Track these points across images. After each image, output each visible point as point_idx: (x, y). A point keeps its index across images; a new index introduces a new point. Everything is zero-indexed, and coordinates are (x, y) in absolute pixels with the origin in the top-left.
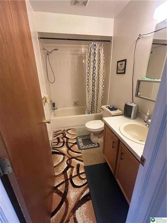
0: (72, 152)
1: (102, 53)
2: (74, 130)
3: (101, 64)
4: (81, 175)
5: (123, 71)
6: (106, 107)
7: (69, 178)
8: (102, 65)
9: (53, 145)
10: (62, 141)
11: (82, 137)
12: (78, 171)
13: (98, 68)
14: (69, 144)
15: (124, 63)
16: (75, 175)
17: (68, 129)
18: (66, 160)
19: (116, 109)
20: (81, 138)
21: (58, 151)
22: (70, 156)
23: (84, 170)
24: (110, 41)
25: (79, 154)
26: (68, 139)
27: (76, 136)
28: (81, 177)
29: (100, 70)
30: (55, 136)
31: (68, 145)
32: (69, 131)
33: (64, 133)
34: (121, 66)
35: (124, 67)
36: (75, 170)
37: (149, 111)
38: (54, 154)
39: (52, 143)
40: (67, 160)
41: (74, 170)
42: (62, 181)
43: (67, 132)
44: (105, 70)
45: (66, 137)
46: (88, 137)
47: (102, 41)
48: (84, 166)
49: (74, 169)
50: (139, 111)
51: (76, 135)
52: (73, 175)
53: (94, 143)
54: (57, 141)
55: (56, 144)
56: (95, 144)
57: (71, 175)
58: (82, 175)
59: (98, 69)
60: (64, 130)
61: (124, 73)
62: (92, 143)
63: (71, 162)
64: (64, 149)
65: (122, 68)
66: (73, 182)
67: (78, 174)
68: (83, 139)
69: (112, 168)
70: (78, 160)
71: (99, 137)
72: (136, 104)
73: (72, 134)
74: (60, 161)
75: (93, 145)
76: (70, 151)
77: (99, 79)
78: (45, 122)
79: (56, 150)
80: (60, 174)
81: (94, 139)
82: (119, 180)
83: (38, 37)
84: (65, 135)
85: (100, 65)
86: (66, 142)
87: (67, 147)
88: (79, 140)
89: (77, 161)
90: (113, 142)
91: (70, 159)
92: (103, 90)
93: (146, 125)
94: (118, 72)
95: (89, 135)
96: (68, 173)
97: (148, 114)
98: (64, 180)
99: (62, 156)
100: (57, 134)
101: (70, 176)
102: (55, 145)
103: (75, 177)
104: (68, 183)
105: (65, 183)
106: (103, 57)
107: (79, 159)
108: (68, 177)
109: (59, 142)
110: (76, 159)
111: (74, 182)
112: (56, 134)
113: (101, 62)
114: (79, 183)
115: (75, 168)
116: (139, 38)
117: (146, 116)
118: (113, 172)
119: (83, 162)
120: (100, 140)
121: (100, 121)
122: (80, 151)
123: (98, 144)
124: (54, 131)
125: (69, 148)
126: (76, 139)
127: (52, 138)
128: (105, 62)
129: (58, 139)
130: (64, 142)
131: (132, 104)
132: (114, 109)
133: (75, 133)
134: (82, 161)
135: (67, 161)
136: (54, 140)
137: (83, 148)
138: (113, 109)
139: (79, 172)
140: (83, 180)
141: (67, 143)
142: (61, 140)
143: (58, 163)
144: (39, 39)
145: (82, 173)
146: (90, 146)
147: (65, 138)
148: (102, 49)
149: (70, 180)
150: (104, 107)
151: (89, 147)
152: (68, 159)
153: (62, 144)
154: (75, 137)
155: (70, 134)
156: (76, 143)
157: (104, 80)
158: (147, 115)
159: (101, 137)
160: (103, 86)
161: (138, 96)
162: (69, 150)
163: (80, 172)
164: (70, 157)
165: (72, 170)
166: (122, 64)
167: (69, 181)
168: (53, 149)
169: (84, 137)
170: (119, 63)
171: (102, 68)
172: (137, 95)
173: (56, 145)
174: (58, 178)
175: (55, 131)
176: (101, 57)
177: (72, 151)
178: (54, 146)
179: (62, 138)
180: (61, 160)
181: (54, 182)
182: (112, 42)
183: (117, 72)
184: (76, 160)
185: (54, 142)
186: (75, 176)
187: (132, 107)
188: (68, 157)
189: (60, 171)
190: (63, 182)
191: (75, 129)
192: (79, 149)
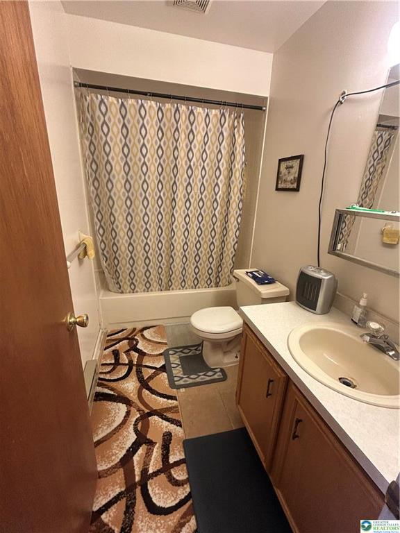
0: (153, 394)
1: (239, 135)
2: (160, 329)
3: (236, 162)
4: (172, 471)
5: (295, 186)
6: (247, 273)
7: (137, 479)
8: (238, 166)
9: (101, 373)
10: (127, 362)
11: (181, 351)
12: (165, 457)
13: (229, 173)
14: (143, 369)
15: (296, 163)
16: (155, 470)
17: (143, 326)
18: (135, 419)
19: (271, 281)
20: (177, 352)
21: (112, 393)
22: (146, 405)
23: (183, 454)
24: (260, 108)
25: (170, 401)
26: (142, 354)
27: (165, 348)
28: (175, 476)
29: (233, 178)
30: (109, 344)
31: (141, 372)
32: (146, 333)
33: (133, 339)
34: (289, 173)
35: (297, 175)
36: (157, 452)
37: (365, 295)
38: (100, 400)
39: (97, 366)
40: (135, 422)
41: (155, 454)
42: (118, 491)
43: (142, 335)
44: (245, 179)
45: (137, 351)
46: (196, 350)
47: (240, 106)
48: (184, 438)
49: (155, 450)
50: (337, 293)
51: (166, 344)
52: (151, 471)
53: (212, 370)
54: (113, 362)
55: (109, 369)
56: (216, 373)
57: (144, 471)
58: (176, 468)
59: (228, 175)
60: (134, 329)
61: (297, 190)
62: (206, 368)
63: (146, 426)
64: (130, 386)
65: (292, 177)
66: (149, 495)
67: (166, 467)
68: (183, 355)
69: (263, 452)
70: (167, 419)
71: (225, 353)
72: (331, 273)
73: (153, 342)
74: (116, 424)
75: (210, 373)
76: (146, 392)
77: (229, 200)
78: (70, 323)
79: (108, 388)
80: (113, 467)
81: (212, 358)
82: (282, 492)
83: (74, 82)
84: (135, 342)
85: (235, 166)
86: (137, 365)
87: (138, 379)
88: (172, 359)
89: (165, 423)
90: (270, 381)
91: (145, 417)
92: (238, 229)
93: (362, 336)
94: (280, 186)
95: (199, 345)
96: (135, 463)
97: (363, 303)
98: (123, 489)
99: (123, 408)
100: (114, 340)
101: (142, 472)
102: (105, 373)
103: (156, 476)
104: (135, 498)
105: (125, 499)
106: (242, 146)
107: (169, 415)
108: (134, 476)
109: (117, 363)
110: (162, 418)
111: (152, 495)
112: (111, 340)
113: (238, 158)
114: (166, 496)
115: (157, 445)
116: (342, 103)
117: (356, 307)
118: (264, 465)
119: (181, 426)
120: (229, 361)
121: (230, 309)
122: (173, 392)
123: (222, 370)
124: (105, 331)
125: (144, 384)
126: (165, 355)
127: (99, 352)
128: (246, 160)
129: (116, 354)
130: (130, 364)
131: (319, 272)
132: (268, 279)
133: (163, 337)
134: (178, 423)
135: (135, 425)
136: (105, 357)
137: (182, 382)
138: (264, 280)
139: (168, 458)
140: (179, 485)
141: (139, 365)
142: (124, 359)
143: (109, 431)
144: (75, 86)
145: (177, 464)
146: (202, 377)
147: (134, 353)
148: (241, 128)
149: (141, 489)
150: (240, 273)
151: (198, 380)
152: (139, 416)
153: (124, 370)
154: (162, 351)
155: (150, 341)
156: (163, 369)
157: (241, 204)
158: (359, 306)
159: (230, 351)
160: (239, 221)
161: (338, 252)
162: (144, 390)
163: (172, 460)
164: (147, 411)
165: (149, 454)
166: (292, 167)
167: (138, 490)
168: (99, 385)
169: (185, 351)
170: (284, 165)
171: (238, 173)
172: (333, 250)
173: (109, 372)
174: (106, 479)
175: (109, 332)
176: (237, 145)
177: (153, 392)
178: (102, 376)
179: (127, 352)
180: (119, 420)
181: (92, 496)
182: (265, 111)
183: (277, 186)
184: (160, 420)
185: (103, 365)
186: (156, 474)
187: (319, 281)
188: (139, 410)
189: (113, 457)
190: (120, 494)
191: (164, 327)
192: (172, 384)
